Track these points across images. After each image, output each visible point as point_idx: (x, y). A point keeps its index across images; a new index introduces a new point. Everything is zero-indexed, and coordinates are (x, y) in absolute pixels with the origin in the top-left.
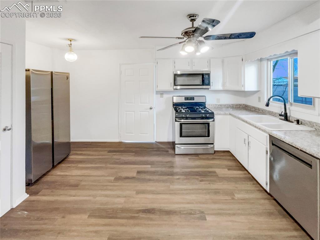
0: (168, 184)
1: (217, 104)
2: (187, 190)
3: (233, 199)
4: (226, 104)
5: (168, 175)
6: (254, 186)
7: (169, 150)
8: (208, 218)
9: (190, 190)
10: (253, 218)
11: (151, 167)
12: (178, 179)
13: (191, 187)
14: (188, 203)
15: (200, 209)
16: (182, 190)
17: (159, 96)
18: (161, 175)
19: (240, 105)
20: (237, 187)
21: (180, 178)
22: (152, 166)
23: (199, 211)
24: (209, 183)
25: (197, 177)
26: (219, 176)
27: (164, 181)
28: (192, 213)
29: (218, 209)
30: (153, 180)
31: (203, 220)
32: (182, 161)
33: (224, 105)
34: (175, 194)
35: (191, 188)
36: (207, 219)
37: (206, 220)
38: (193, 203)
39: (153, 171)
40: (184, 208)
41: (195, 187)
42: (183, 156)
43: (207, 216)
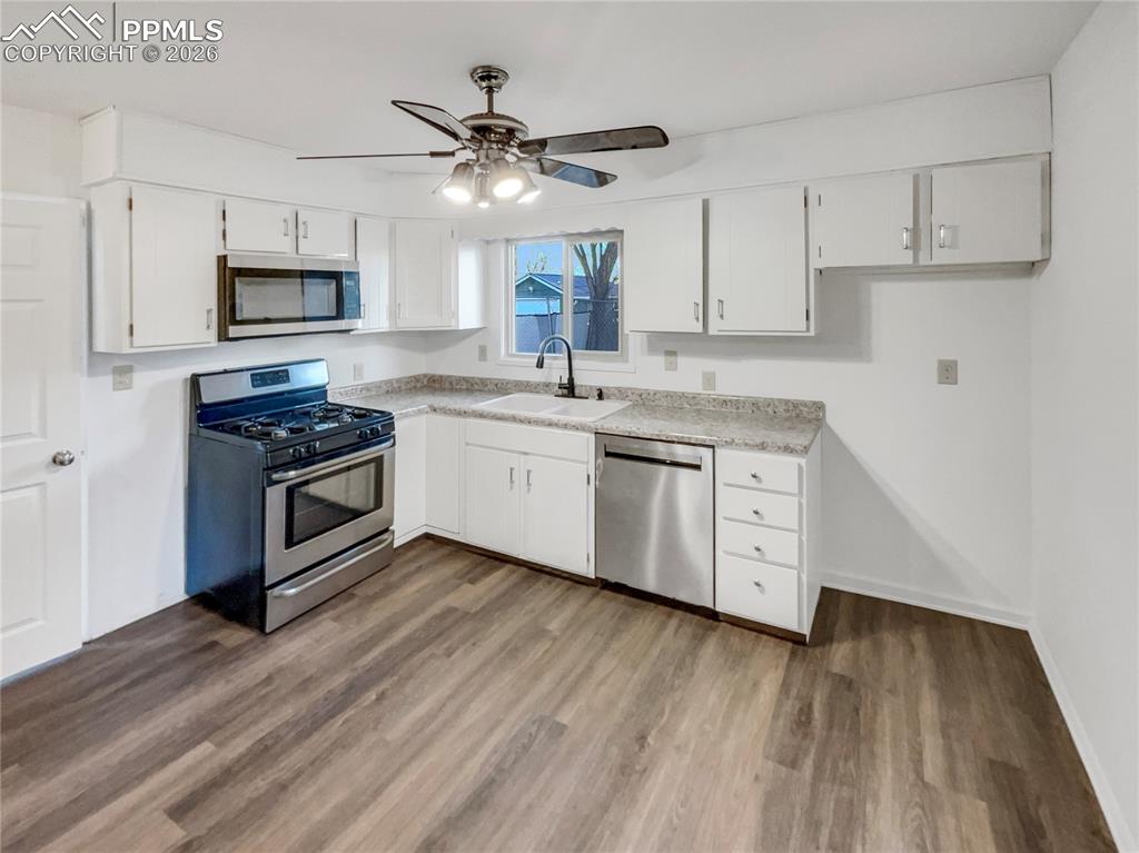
0: (370, 738)
1: (356, 383)
2: (444, 705)
3: (555, 639)
4: (381, 382)
5: (332, 715)
6: (553, 584)
7: (217, 636)
8: (565, 718)
9: (451, 697)
10: (616, 645)
11: (220, 745)
12: (381, 697)
13: (443, 691)
14: (491, 730)
15: (527, 717)
16: (431, 716)
17: (107, 380)
18: (305, 735)
19: (417, 379)
20: (533, 611)
21: (383, 693)
22: (220, 736)
23: (534, 723)
24: (474, 644)
25: (426, 652)
26: (472, 611)
27: (342, 744)
28: (526, 741)
29: (558, 684)
30: (298, 774)
31: (561, 733)
32: (317, 641)
33: (376, 386)
34: (428, 743)
35: (448, 693)
36: (565, 721)
37: (565, 726)
38: (499, 722)
39: (249, 750)
40: (495, 751)
41: (452, 681)
42: (299, 625)
43: (558, 719)
